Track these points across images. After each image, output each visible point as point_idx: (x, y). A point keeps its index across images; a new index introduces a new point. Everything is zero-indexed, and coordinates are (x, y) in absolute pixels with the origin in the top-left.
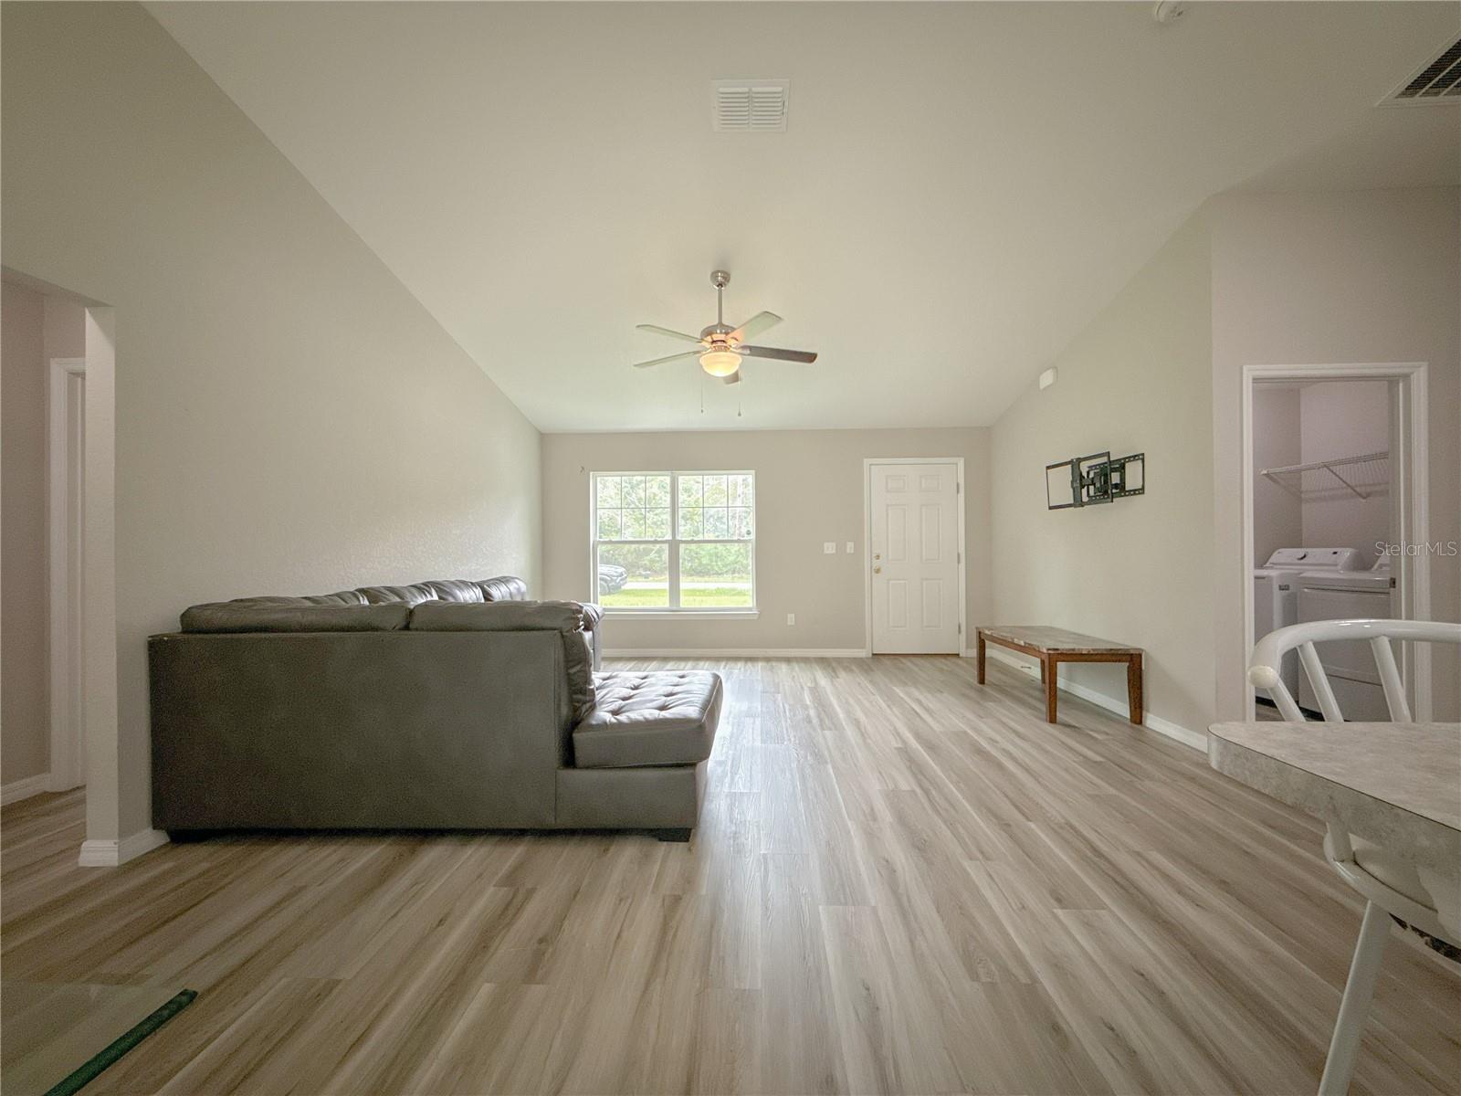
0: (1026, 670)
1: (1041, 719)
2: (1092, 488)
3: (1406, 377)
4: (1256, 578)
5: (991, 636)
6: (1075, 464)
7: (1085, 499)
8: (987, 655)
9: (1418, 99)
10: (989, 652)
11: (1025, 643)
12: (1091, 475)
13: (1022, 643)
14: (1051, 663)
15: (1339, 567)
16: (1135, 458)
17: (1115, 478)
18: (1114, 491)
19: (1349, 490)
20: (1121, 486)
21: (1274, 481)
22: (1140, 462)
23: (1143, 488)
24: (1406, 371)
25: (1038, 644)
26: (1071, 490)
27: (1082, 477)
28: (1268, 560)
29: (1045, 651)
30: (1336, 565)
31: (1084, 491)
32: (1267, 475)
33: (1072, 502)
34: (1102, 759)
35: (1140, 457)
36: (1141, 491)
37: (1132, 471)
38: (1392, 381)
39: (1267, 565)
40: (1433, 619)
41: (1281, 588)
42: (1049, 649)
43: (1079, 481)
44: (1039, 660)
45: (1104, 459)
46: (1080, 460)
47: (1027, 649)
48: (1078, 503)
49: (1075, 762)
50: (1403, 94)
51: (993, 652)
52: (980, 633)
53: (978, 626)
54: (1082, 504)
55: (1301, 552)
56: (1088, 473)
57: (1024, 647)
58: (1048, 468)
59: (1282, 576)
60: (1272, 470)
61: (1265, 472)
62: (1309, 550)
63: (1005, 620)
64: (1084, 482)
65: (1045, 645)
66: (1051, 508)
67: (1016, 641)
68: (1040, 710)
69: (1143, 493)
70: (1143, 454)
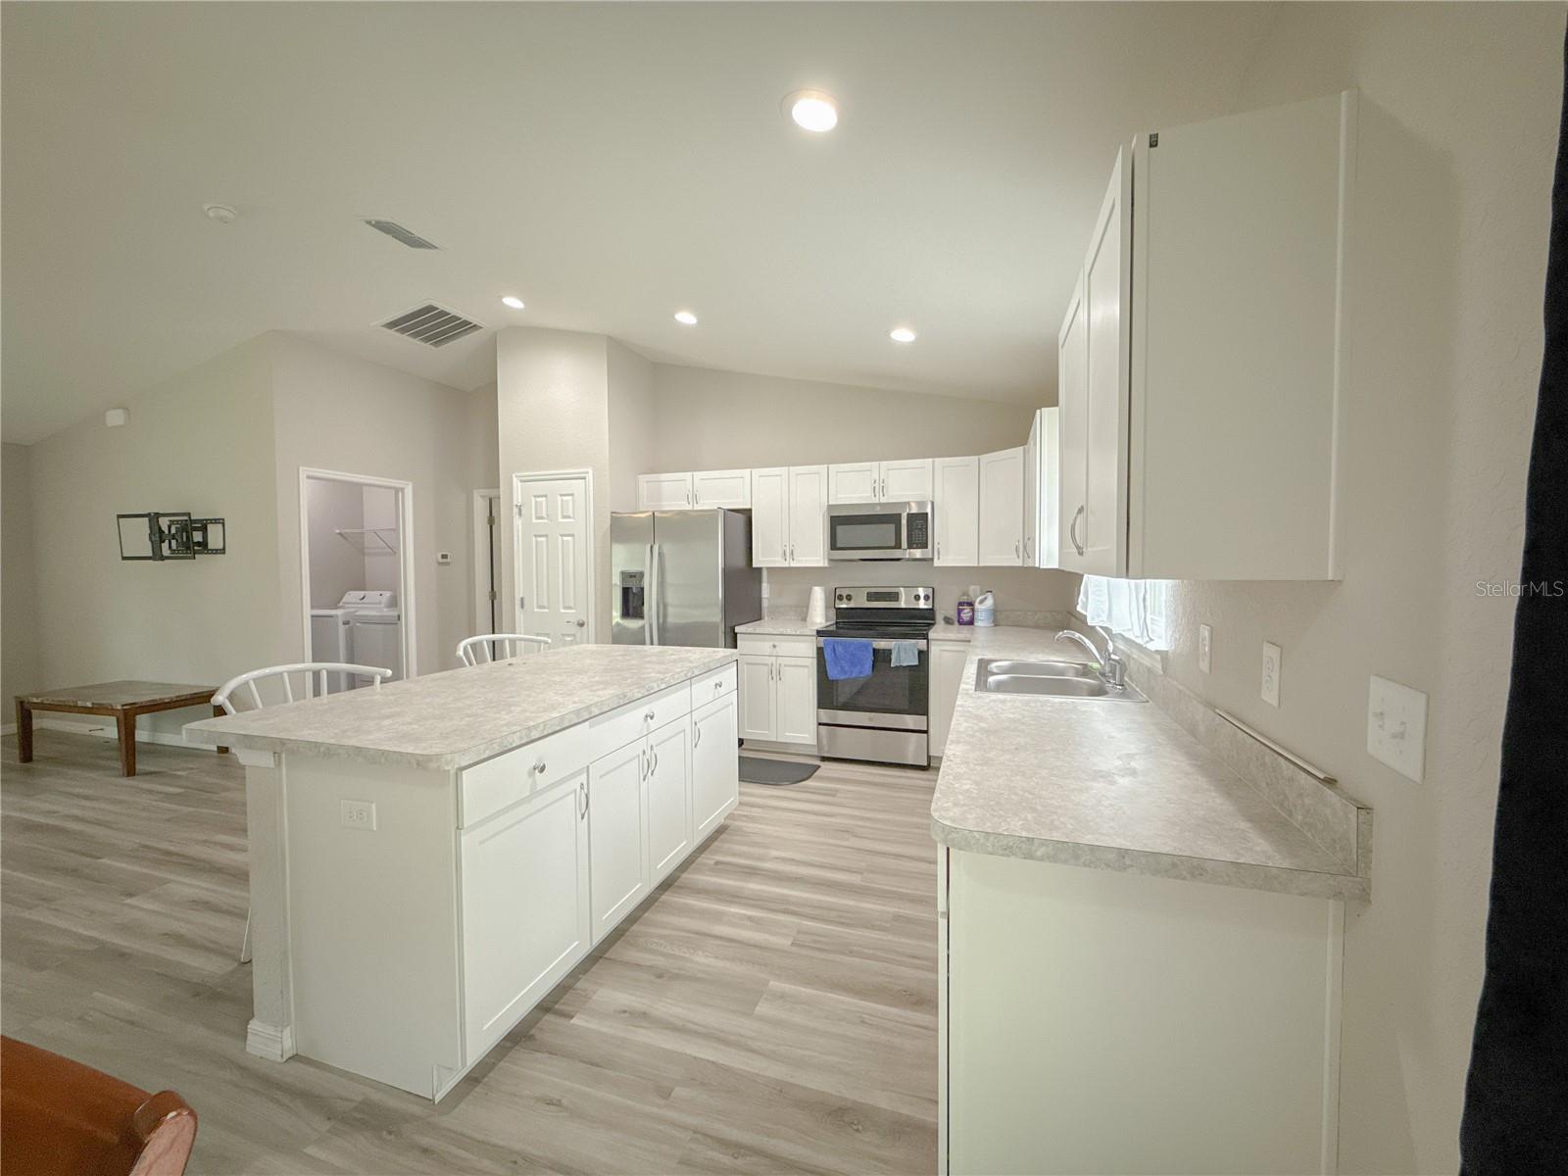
0: (99, 733)
1: (119, 776)
2: (174, 542)
3: (402, 490)
4: (312, 616)
5: (42, 703)
6: (154, 518)
7: (166, 552)
8: (35, 727)
9: (392, 332)
10: (36, 724)
11: (93, 704)
12: (173, 531)
13: (89, 705)
14: (127, 719)
15: (382, 605)
16: (216, 521)
17: (197, 537)
18: (196, 548)
19: (390, 551)
20: (204, 544)
21: (345, 538)
22: (221, 525)
23: (224, 548)
24: (402, 486)
25: (109, 702)
26: (150, 543)
27: (161, 532)
28: (341, 599)
29: (119, 707)
30: (380, 603)
31: (165, 546)
32: (340, 534)
33: (151, 555)
34: (183, 790)
35: (221, 521)
36: (223, 551)
37: (214, 532)
38: (397, 490)
39: (341, 604)
40: (348, 663)
41: (345, 623)
42: (124, 705)
43: (158, 536)
44: (115, 718)
45: (186, 518)
46: (158, 515)
47: (97, 710)
48: (157, 556)
49: (156, 801)
50: (384, 326)
51: (42, 722)
52: (22, 703)
53: (18, 694)
54: (163, 558)
55: (361, 594)
56: (169, 527)
57: (91, 708)
58: (119, 516)
59: (346, 614)
60: (343, 531)
61: (338, 531)
62: (367, 592)
63: (63, 681)
64: (164, 537)
65: (119, 701)
66: (124, 558)
67: (80, 703)
68: (114, 769)
69: (224, 553)
70: (223, 520)
